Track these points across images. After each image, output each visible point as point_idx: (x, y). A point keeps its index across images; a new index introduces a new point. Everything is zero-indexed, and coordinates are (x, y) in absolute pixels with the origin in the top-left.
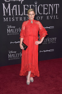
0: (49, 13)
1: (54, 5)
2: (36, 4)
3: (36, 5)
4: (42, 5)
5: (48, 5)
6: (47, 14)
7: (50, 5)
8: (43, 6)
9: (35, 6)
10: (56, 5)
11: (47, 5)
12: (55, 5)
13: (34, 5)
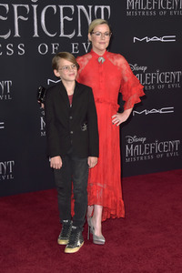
0: (80, 34)
1: (93, 9)
2: (34, 3)
3: (35, 7)
4: (54, 7)
5: (76, 9)
6: (71, 36)
7: (83, 7)
8: (58, 9)
9: (31, 9)
10: (99, 9)
11: (72, 7)
12: (96, 7)
13: (27, 6)
